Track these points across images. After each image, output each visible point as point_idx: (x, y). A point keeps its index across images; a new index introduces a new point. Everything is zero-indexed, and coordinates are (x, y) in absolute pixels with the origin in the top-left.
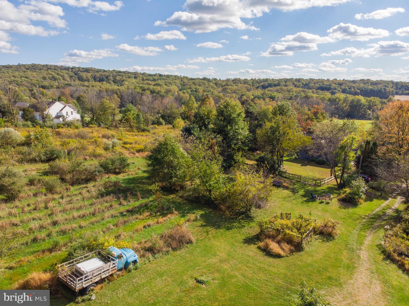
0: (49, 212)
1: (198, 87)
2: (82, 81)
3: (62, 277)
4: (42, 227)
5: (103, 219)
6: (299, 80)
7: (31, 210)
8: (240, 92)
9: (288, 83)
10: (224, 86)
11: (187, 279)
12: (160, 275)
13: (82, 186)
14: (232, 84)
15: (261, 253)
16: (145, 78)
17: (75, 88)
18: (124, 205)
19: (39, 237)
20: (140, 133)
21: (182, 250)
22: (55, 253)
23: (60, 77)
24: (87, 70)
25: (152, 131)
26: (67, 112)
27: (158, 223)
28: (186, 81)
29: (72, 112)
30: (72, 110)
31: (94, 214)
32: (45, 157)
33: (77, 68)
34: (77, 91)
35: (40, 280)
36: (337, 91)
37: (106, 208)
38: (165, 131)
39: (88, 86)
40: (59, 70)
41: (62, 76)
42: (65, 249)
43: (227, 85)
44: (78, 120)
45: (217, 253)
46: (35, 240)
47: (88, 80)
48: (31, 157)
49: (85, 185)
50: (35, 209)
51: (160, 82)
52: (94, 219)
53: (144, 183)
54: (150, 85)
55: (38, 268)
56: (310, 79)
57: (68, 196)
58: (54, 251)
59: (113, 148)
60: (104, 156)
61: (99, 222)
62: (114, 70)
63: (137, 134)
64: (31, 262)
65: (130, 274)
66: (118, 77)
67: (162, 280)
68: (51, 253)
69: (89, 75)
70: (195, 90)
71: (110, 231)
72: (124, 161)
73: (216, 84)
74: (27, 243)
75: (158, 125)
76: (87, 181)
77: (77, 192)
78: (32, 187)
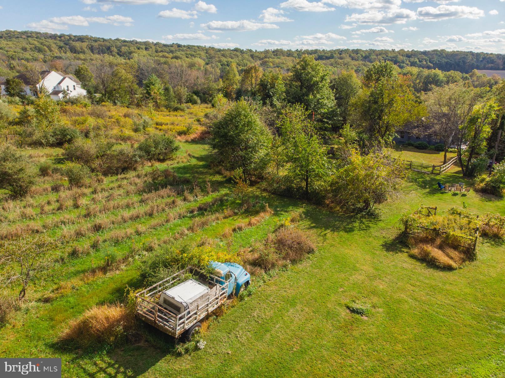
0: (84, 212)
1: (230, 60)
2: (75, 53)
3: (144, 313)
4: (79, 234)
5: (167, 221)
6: (357, 52)
7: (54, 210)
8: (284, 65)
9: (343, 55)
10: (263, 59)
11: (335, 308)
12: (292, 302)
13: (119, 176)
14: (273, 56)
15: (418, 264)
16: (160, 49)
17: (68, 62)
18: (190, 202)
19: (80, 249)
20: (172, 113)
21: (304, 263)
22: (112, 272)
23: (45, 47)
24: (81, 38)
25: (187, 111)
26: (68, 87)
27: (250, 224)
28: (212, 52)
29: (74, 86)
30: (75, 84)
31: (151, 215)
32: (54, 139)
33: (68, 35)
34: (70, 65)
35: (107, 318)
36: (405, 65)
37: (166, 205)
38: (203, 111)
39: (84, 60)
40: (43, 38)
41: (48, 47)
42: (125, 266)
43: (266, 57)
44: (84, 97)
45: (357, 265)
46: (74, 254)
47: (84, 52)
48: (34, 138)
49: (123, 176)
50: (60, 208)
51: (178, 54)
52: (153, 222)
53: (202, 173)
54: (167, 57)
55: (92, 298)
56: (371, 50)
57: (103, 190)
58: (110, 270)
59: (144, 129)
60: (136, 139)
61: (163, 225)
62: (117, 40)
63: (168, 113)
64: (77, 290)
65: (243, 303)
66: (123, 47)
67: (297, 311)
68: (105, 273)
69: (85, 45)
70: (226, 63)
71: (185, 237)
72: (171, 142)
73: (252, 56)
74: (63, 259)
75: (192, 104)
76: (125, 170)
77: (115, 185)
78: (46, 178)
